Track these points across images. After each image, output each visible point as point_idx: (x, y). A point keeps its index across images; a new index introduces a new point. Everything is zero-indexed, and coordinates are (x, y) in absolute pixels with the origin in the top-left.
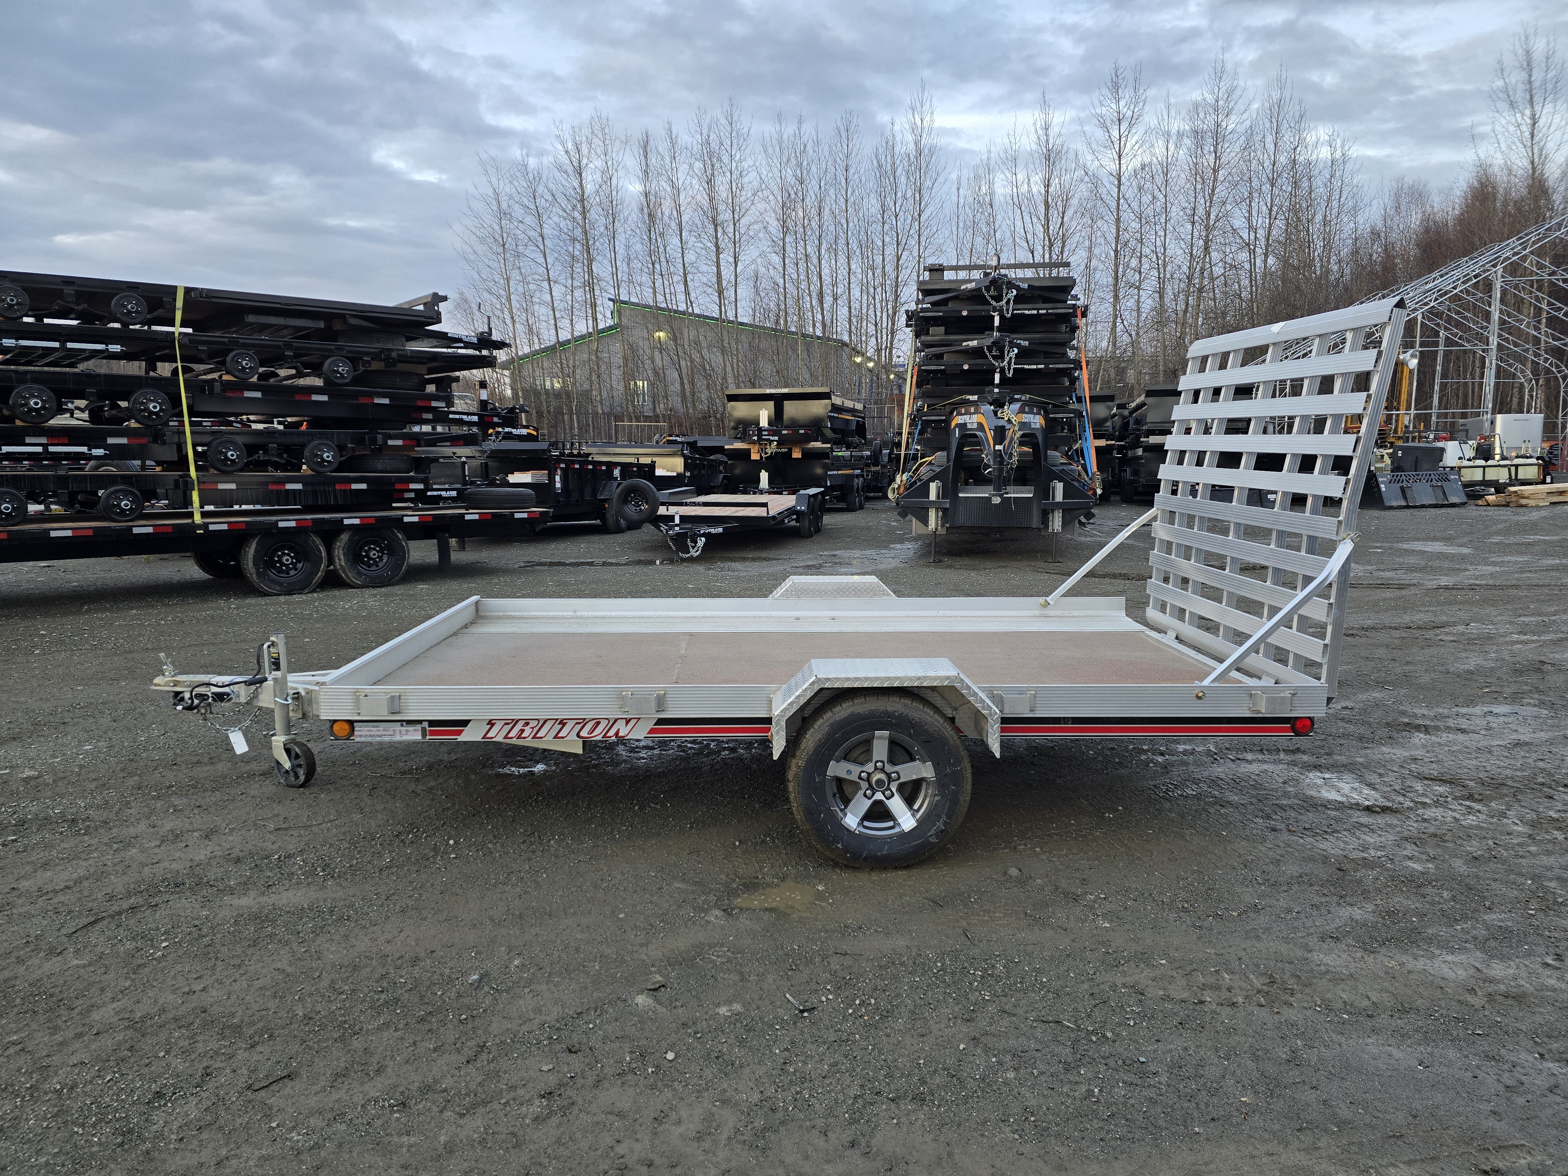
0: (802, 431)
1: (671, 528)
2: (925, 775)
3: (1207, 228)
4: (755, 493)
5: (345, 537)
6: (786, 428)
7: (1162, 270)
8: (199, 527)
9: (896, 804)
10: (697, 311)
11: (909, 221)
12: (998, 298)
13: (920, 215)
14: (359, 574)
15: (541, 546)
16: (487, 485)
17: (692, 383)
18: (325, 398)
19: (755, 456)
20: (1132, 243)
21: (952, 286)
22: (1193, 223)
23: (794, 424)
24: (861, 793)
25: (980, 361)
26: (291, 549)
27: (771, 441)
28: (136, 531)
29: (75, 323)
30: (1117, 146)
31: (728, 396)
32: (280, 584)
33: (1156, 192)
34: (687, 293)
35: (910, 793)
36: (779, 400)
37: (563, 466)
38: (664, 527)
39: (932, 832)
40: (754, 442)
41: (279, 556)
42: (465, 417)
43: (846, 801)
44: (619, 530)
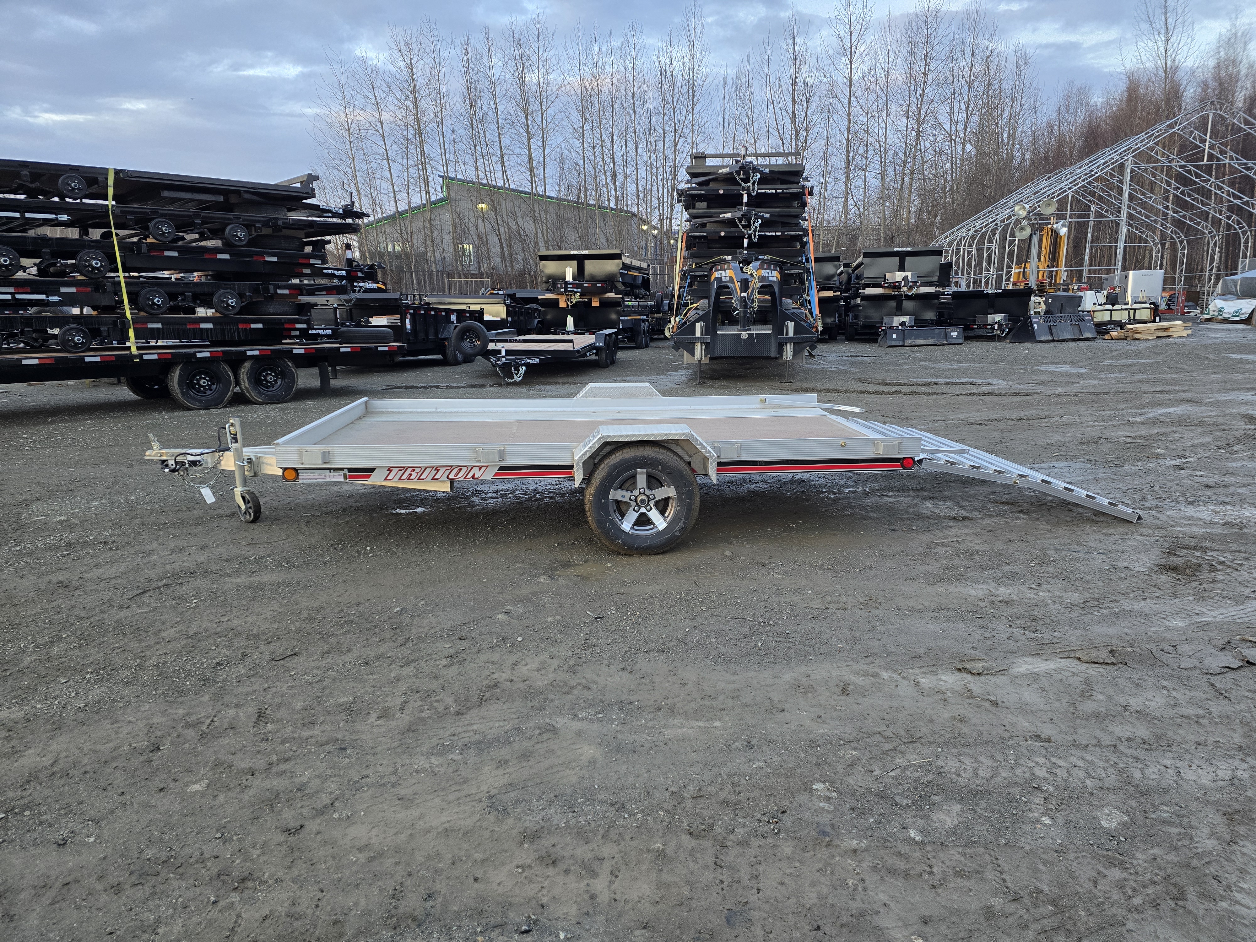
0: (599, 285)
1: (499, 359)
2: (671, 495)
3: (918, 120)
4: (563, 334)
5: (247, 365)
6: (587, 282)
7: (883, 156)
8: (136, 356)
9: (654, 515)
10: (512, 186)
11: (684, 114)
12: (746, 180)
13: (693, 109)
14: (260, 393)
15: (396, 375)
16: (355, 326)
17: (510, 246)
18: (227, 257)
19: (562, 305)
20: (860, 134)
21: (712, 170)
22: (908, 118)
23: (593, 279)
24: (632, 509)
25: (733, 229)
26: (207, 374)
27: (575, 293)
28: (87, 359)
29: (22, 197)
30: (848, 53)
31: (540, 256)
32: (200, 401)
33: (880, 92)
34: (504, 172)
35: (662, 506)
36: (580, 260)
37: (411, 311)
38: (493, 359)
39: (677, 529)
40: (561, 294)
41: (197, 380)
42: (336, 272)
43: (623, 515)
44: (457, 363)
